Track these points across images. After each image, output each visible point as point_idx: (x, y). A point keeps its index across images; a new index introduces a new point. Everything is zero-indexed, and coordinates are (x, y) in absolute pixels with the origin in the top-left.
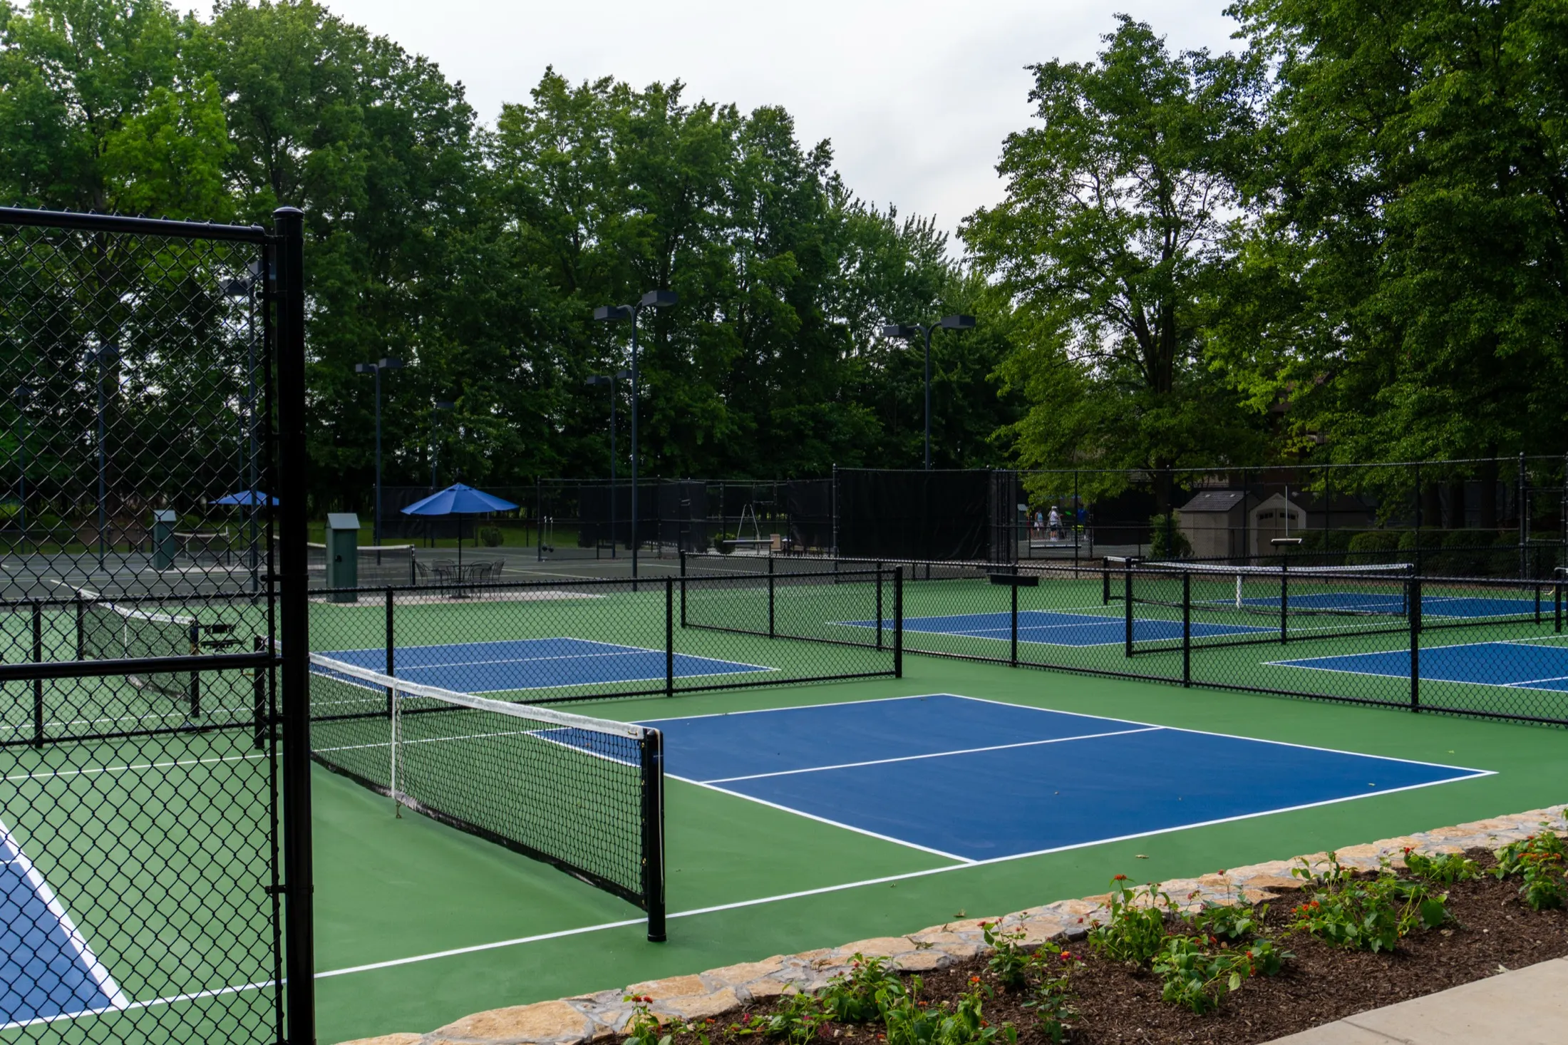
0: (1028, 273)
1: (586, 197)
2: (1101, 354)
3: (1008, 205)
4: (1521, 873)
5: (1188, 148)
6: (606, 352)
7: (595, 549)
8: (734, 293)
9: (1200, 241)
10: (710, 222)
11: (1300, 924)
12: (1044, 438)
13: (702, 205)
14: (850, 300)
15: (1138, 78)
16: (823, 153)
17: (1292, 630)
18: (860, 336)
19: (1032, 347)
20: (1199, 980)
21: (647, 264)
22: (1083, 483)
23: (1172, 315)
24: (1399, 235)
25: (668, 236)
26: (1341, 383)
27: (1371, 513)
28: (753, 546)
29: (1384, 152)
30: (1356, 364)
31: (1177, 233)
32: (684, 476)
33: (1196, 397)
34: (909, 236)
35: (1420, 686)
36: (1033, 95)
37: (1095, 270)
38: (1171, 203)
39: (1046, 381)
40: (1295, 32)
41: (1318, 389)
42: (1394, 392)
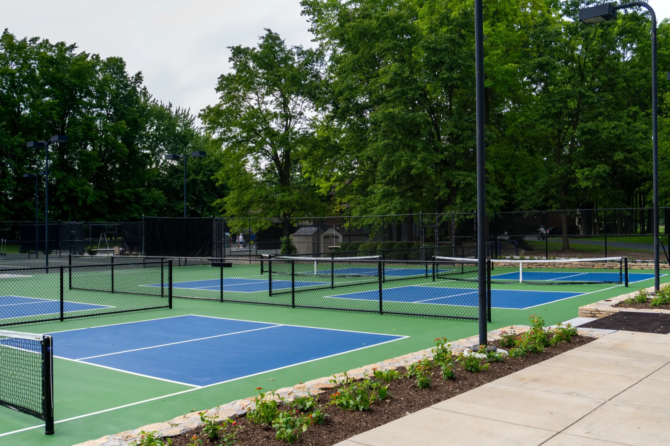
0: (229, 134)
1: (24, 90)
2: (260, 169)
3: (220, 105)
4: (415, 375)
5: (294, 86)
6: (34, 162)
7: (28, 254)
8: (97, 138)
9: (300, 124)
10: (85, 105)
11: (333, 402)
12: (236, 204)
13: (82, 97)
14: (151, 143)
15: (274, 55)
16: (139, 78)
17: (336, 283)
18: (156, 158)
19: (231, 166)
20: (291, 428)
21: (54, 123)
22: (253, 224)
23: (289, 154)
24: (376, 125)
25: (65, 111)
26: (355, 184)
27: (367, 236)
28: (106, 252)
29: (369, 92)
30: (360, 176)
31: (291, 120)
32: (72, 220)
33: (299, 188)
34: (177, 116)
35: (383, 304)
36: (231, 59)
37: (258, 134)
38: (288, 108)
39: (237, 180)
40: (336, 42)
41: (346, 185)
42: (374, 188)
